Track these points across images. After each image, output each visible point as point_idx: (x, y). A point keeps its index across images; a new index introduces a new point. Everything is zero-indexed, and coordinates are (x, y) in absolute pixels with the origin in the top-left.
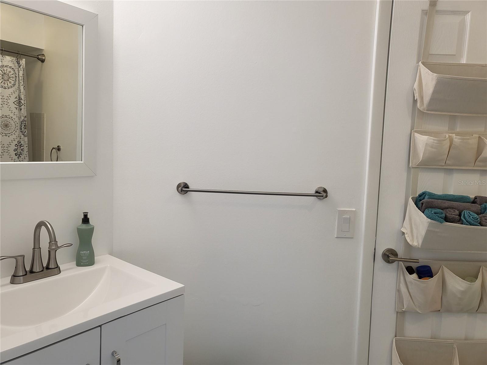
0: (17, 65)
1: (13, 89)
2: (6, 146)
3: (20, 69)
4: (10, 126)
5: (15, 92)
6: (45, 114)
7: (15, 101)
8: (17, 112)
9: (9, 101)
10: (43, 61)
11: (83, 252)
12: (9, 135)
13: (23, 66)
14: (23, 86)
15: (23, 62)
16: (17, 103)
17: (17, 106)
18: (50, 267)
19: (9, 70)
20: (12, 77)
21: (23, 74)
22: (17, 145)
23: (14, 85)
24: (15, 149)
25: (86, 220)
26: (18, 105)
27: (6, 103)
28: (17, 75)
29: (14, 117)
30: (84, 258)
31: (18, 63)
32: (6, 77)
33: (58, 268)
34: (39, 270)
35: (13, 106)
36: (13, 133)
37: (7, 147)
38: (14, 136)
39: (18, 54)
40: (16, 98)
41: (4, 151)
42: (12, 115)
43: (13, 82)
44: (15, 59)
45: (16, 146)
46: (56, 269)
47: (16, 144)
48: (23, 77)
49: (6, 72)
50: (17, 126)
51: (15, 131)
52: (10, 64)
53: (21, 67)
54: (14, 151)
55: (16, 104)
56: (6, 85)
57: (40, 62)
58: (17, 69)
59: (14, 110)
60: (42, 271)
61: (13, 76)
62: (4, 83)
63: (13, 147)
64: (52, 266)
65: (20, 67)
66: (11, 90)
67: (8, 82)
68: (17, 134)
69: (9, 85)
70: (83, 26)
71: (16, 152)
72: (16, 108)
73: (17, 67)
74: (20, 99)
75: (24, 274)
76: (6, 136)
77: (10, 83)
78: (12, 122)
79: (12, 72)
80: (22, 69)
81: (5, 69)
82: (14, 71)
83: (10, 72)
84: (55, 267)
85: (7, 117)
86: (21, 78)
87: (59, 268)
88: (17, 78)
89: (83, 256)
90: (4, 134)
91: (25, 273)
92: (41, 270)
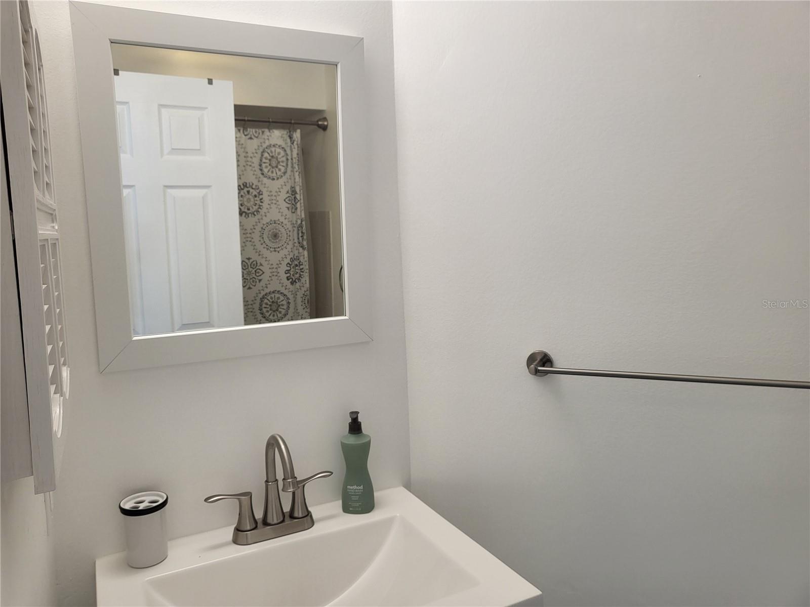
0: (289, 140)
1: (284, 179)
2: (275, 266)
3: (293, 147)
4: (280, 235)
5: (287, 184)
6: (330, 213)
7: (286, 198)
8: (288, 213)
9: (278, 198)
10: (325, 128)
11: (352, 488)
12: (278, 249)
13: (297, 141)
14: (298, 173)
15: (297, 135)
16: (289, 200)
17: (289, 206)
18: (296, 515)
19: (278, 150)
20: (283, 162)
21: (298, 154)
22: (290, 264)
23: (285, 173)
24: (287, 270)
25: (355, 427)
26: (290, 202)
27: (274, 202)
28: (289, 158)
29: (286, 222)
30: (354, 498)
31: (291, 137)
32: (274, 163)
33: (309, 517)
34: (277, 520)
35: (284, 205)
36: (284, 246)
37: (276, 268)
38: (285, 252)
39: (291, 123)
40: (288, 192)
41: (273, 274)
42: (282, 219)
43: (283, 169)
44: (285, 132)
45: (288, 265)
46: (305, 519)
47: (288, 263)
48: (297, 159)
49: (274, 154)
50: (290, 236)
51: (286, 244)
52: (280, 142)
53: (295, 143)
54: (286, 273)
55: (289, 202)
56: (274, 175)
57: (321, 131)
58: (289, 148)
59: (286, 212)
60: (283, 521)
61: (284, 159)
62: (272, 172)
63: (284, 268)
64: (298, 513)
65: (293, 143)
66: (281, 181)
67: (277, 170)
68: (289, 247)
69: (279, 173)
70: (337, 65)
71: (288, 275)
72: (288, 208)
73: (289, 144)
74: (294, 192)
75: (252, 528)
76: (275, 251)
77: (280, 170)
78: (283, 230)
79: (282, 153)
80: (296, 147)
81: (273, 149)
82: (285, 151)
83: (279, 154)
84: (304, 515)
85: (276, 222)
86: (294, 161)
87: (311, 516)
88: (290, 161)
89: (352, 495)
90: (273, 248)
91: (254, 526)
92: (279, 521)
